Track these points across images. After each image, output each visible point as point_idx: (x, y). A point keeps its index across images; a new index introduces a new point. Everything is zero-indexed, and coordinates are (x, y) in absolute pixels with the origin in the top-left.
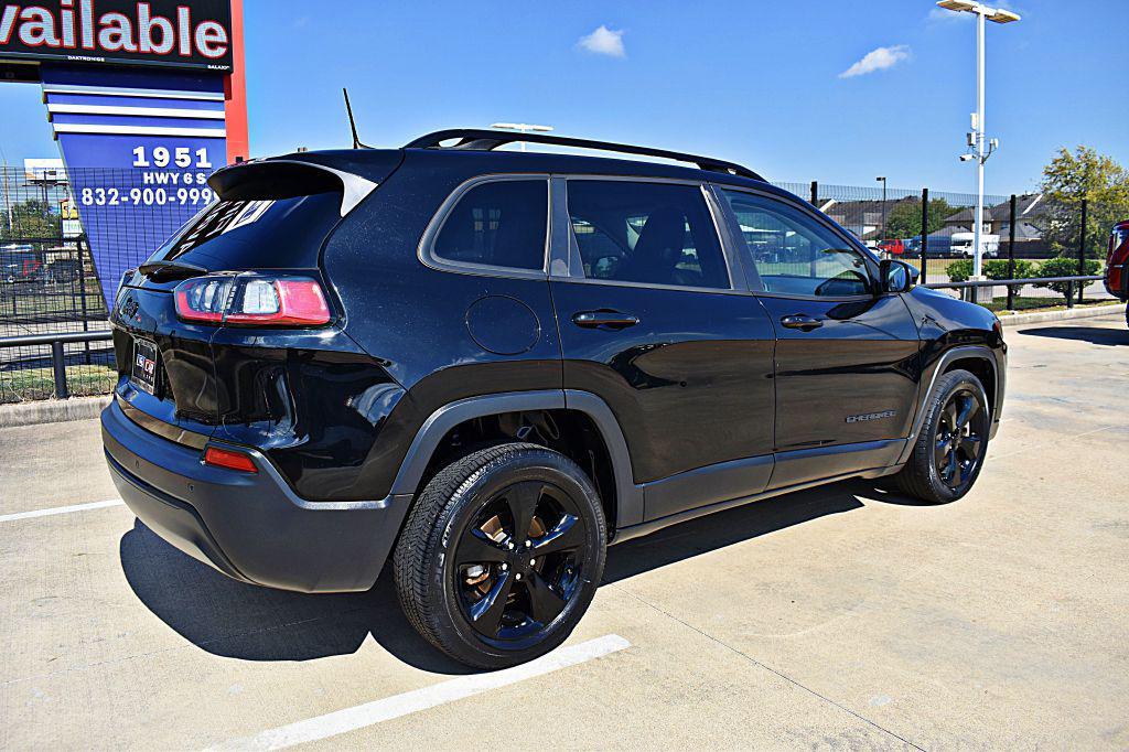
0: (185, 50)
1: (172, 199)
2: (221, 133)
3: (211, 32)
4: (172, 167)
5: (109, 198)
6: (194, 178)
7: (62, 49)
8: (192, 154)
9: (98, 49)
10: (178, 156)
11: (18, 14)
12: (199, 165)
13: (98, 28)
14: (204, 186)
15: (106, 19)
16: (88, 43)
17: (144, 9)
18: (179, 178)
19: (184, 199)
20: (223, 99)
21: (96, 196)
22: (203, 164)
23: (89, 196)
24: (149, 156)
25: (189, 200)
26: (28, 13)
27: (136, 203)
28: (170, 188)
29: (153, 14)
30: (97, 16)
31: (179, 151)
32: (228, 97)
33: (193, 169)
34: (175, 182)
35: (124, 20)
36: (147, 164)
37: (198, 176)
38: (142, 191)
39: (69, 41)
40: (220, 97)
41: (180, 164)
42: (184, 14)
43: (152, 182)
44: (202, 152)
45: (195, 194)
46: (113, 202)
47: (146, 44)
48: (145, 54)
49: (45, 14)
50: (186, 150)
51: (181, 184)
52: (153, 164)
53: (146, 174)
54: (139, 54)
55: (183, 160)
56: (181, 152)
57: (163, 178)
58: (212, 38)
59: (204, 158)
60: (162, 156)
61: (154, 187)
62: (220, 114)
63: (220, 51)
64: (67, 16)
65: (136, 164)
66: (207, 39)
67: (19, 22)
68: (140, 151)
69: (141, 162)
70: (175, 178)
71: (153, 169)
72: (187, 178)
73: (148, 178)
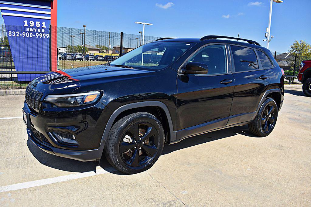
1: (34, 36)
2: (49, 18)
4: (35, 27)
5: (16, 34)
6: (41, 30)
8: (40, 23)
10: (37, 24)
12: (42, 27)
14: (44, 33)
18: (37, 30)
21: (12, 34)
22: (44, 26)
23: (10, 33)
24: (28, 23)
25: (39, 36)
27: (24, 36)
28: (34, 33)
31: (37, 22)
32: (52, 8)
36: (28, 25)
38: (26, 33)
40: (50, 8)
43: (29, 31)
44: (44, 23)
45: (41, 35)
46: (17, 36)
50: (39, 22)
52: (29, 25)
55: (38, 25)
57: (32, 30)
60: (32, 23)
62: (49, 13)
65: (24, 25)
68: (26, 22)
69: (26, 25)
70: (35, 30)
71: (29, 27)
72: (39, 30)
73: (28, 29)
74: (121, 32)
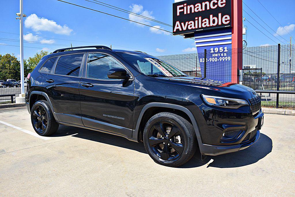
0: (220, 23)
1: (218, 60)
2: (230, 42)
3: (226, 18)
4: (219, 52)
6: (224, 54)
7: (196, 29)
9: (202, 28)
10: (220, 49)
11: (188, 23)
12: (225, 51)
13: (202, 22)
14: (226, 56)
15: (204, 20)
16: (200, 26)
17: (211, 16)
18: (220, 55)
19: (221, 60)
20: (231, 34)
23: (201, 60)
24: (214, 50)
25: (222, 60)
26: (189, 23)
27: (211, 61)
28: (218, 57)
29: (213, 17)
30: (202, 20)
32: (233, 33)
33: (223, 52)
34: (219, 56)
35: (207, 20)
36: (213, 52)
37: (225, 54)
38: (212, 58)
39: (196, 27)
40: (231, 33)
41: (220, 51)
42: (220, 15)
43: (214, 56)
45: (223, 58)
47: (211, 24)
48: (211, 26)
49: (193, 22)
50: (222, 48)
51: (221, 56)
53: (213, 54)
54: (210, 27)
55: (221, 50)
56: (221, 48)
57: (216, 55)
58: (226, 19)
59: (226, 49)
60: (217, 50)
61: (215, 57)
62: (230, 38)
63: (228, 22)
64: (196, 22)
65: (211, 52)
66: (225, 20)
67: (188, 25)
68: (212, 49)
69: (212, 52)
70: (219, 54)
71: (215, 53)
72: (222, 55)
73: (213, 55)
74: (278, 44)
